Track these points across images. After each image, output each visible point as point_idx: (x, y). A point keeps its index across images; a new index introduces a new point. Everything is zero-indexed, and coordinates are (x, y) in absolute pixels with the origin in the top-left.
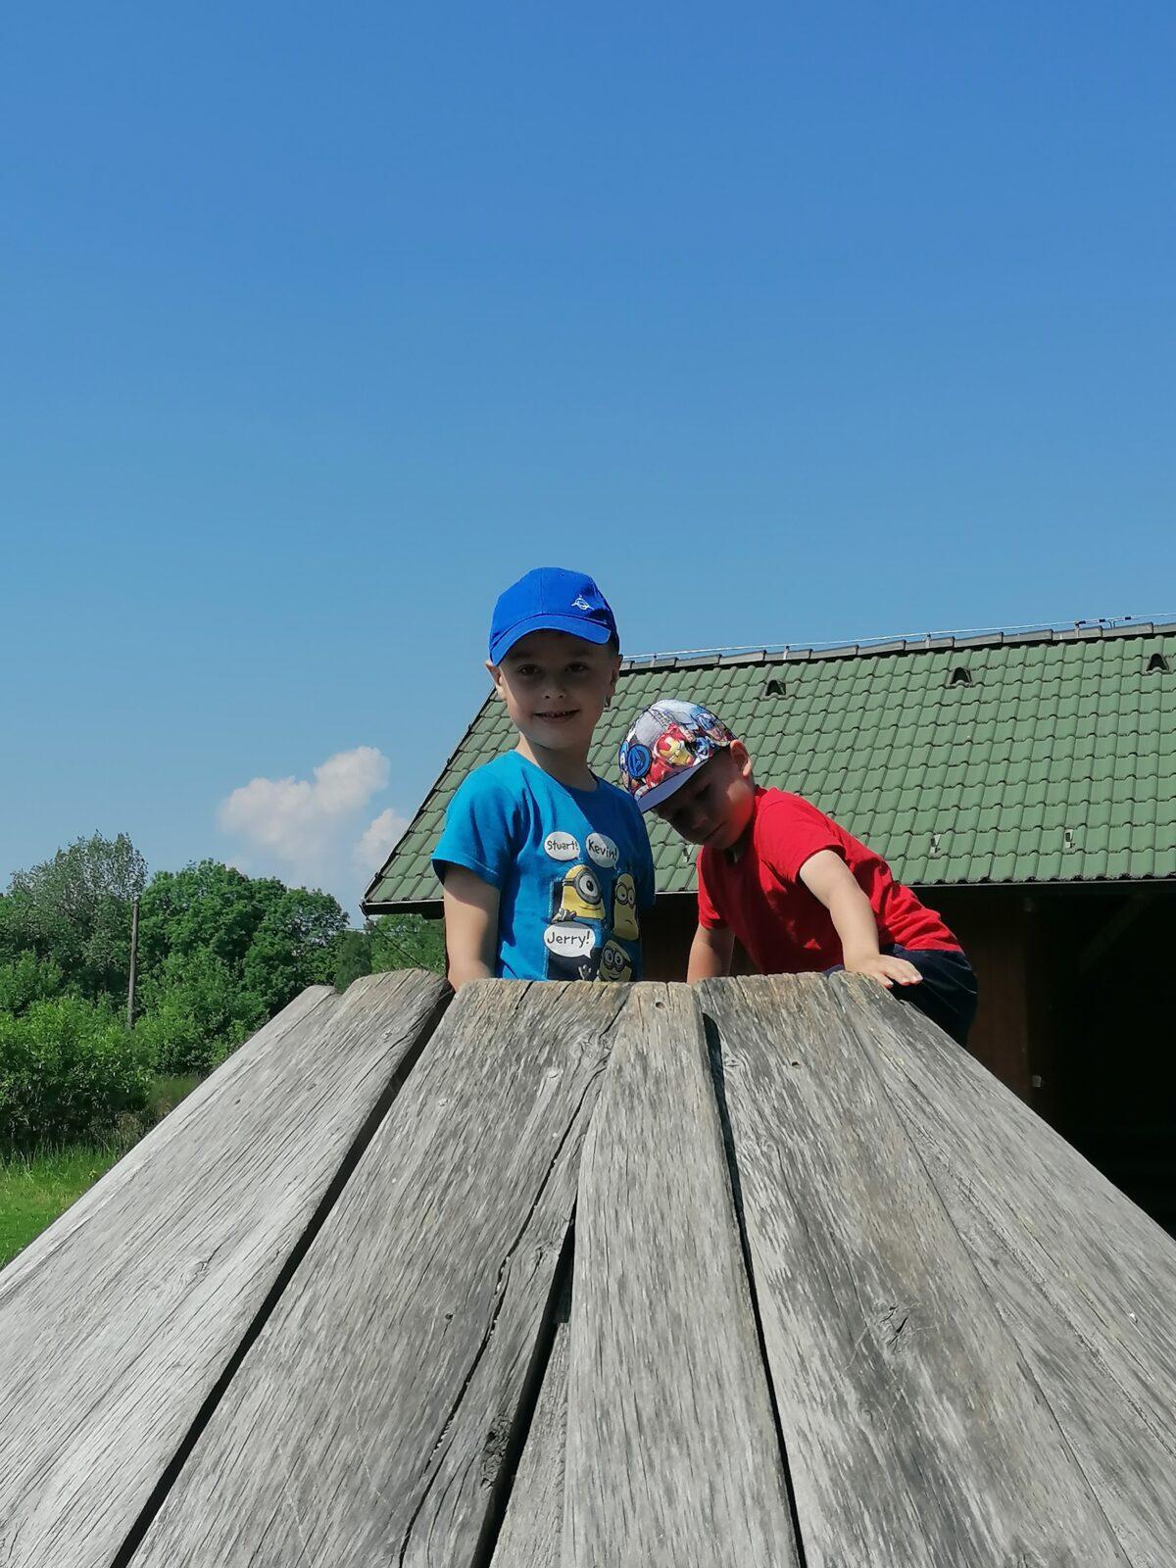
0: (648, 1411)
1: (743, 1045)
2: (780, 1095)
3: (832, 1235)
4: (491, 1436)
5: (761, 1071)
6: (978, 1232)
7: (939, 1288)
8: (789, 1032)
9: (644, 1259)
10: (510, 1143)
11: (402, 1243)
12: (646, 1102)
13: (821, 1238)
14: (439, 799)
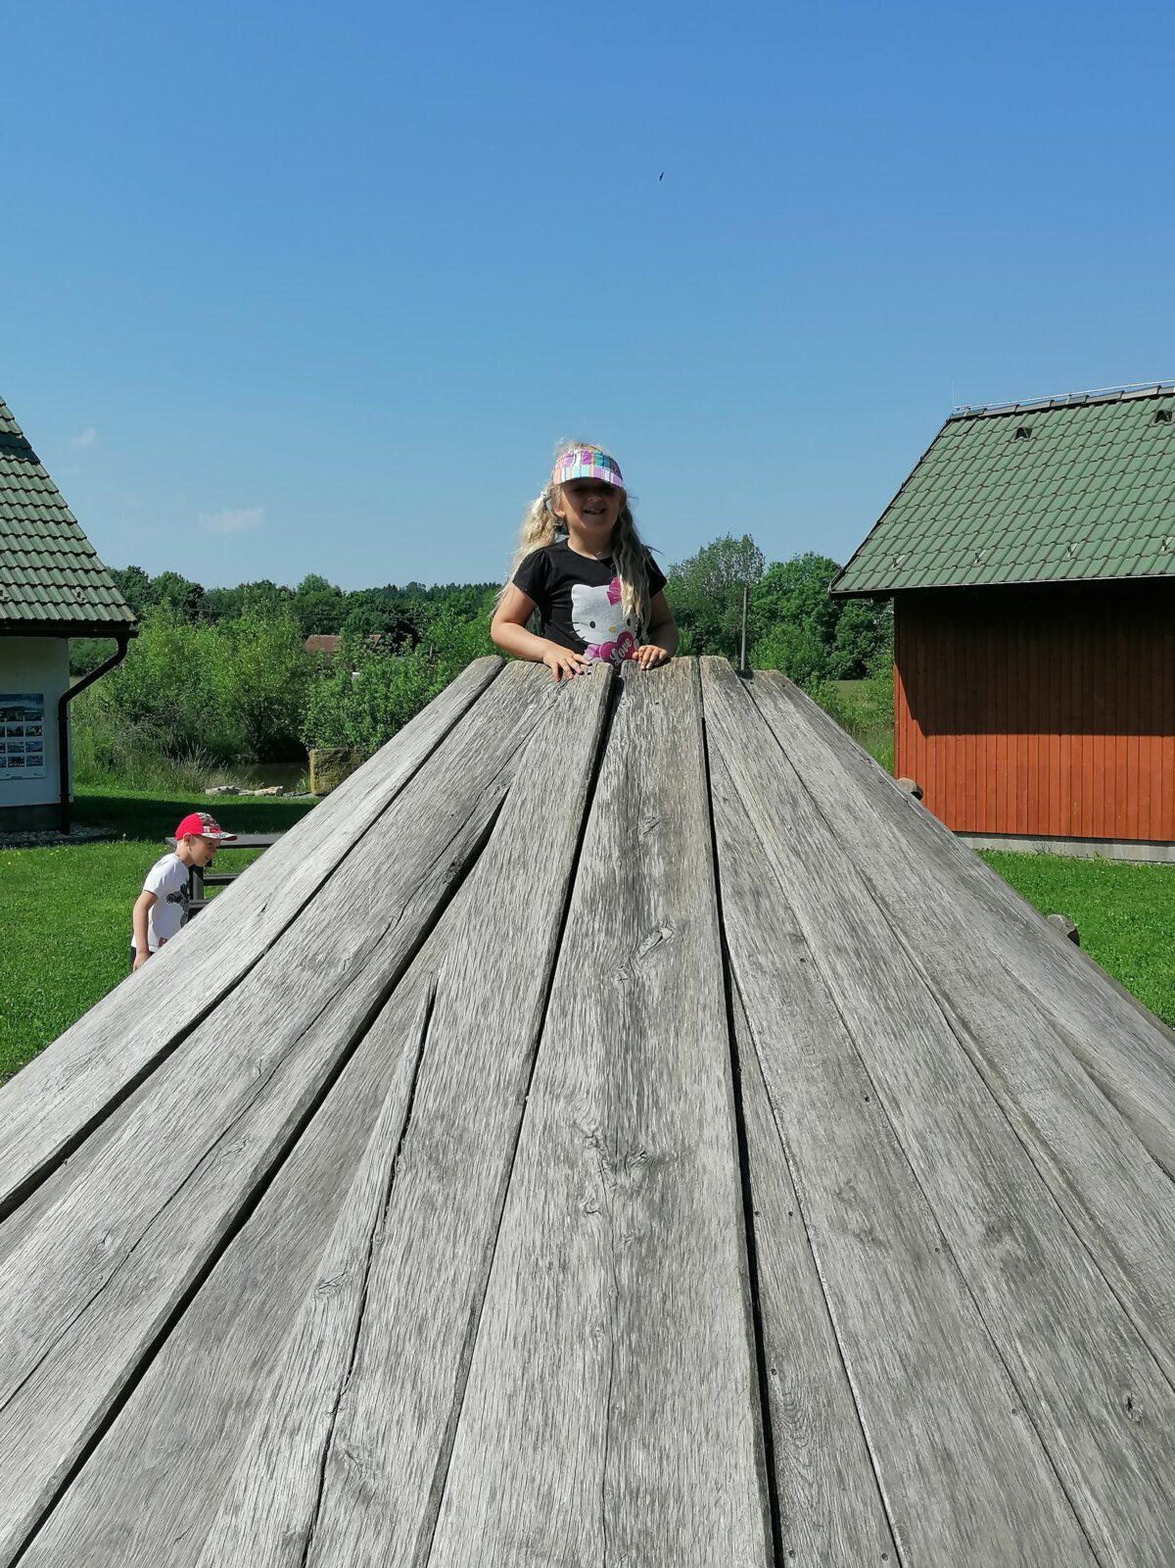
0: (515, 855)
1: (634, 693)
2: (643, 718)
3: (638, 784)
4: (453, 864)
5: (639, 706)
6: (723, 786)
7: (682, 810)
8: (661, 687)
9: (537, 791)
10: (503, 739)
11: (444, 783)
12: (565, 721)
13: (633, 786)
14: (893, 514)
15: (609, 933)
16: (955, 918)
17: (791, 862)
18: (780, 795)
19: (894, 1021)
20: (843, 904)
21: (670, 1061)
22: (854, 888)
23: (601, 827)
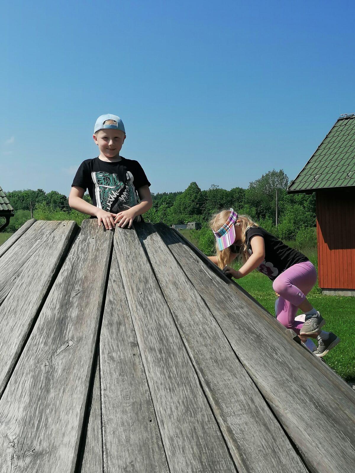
0: (12, 308)
1: (84, 234)
2: (85, 245)
3: (76, 275)
5: (85, 240)
6: (115, 275)
7: (92, 286)
8: (97, 231)
9: (29, 279)
12: (49, 247)
13: (73, 275)
14: (315, 158)
15: (46, 344)
16: (216, 333)
17: (137, 309)
18: (140, 278)
19: (172, 383)
20: (159, 328)
21: (58, 404)
22: (167, 320)
23: (55, 294)
